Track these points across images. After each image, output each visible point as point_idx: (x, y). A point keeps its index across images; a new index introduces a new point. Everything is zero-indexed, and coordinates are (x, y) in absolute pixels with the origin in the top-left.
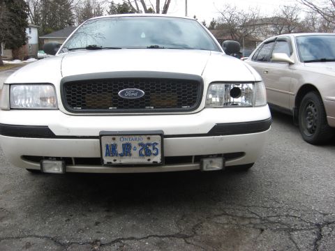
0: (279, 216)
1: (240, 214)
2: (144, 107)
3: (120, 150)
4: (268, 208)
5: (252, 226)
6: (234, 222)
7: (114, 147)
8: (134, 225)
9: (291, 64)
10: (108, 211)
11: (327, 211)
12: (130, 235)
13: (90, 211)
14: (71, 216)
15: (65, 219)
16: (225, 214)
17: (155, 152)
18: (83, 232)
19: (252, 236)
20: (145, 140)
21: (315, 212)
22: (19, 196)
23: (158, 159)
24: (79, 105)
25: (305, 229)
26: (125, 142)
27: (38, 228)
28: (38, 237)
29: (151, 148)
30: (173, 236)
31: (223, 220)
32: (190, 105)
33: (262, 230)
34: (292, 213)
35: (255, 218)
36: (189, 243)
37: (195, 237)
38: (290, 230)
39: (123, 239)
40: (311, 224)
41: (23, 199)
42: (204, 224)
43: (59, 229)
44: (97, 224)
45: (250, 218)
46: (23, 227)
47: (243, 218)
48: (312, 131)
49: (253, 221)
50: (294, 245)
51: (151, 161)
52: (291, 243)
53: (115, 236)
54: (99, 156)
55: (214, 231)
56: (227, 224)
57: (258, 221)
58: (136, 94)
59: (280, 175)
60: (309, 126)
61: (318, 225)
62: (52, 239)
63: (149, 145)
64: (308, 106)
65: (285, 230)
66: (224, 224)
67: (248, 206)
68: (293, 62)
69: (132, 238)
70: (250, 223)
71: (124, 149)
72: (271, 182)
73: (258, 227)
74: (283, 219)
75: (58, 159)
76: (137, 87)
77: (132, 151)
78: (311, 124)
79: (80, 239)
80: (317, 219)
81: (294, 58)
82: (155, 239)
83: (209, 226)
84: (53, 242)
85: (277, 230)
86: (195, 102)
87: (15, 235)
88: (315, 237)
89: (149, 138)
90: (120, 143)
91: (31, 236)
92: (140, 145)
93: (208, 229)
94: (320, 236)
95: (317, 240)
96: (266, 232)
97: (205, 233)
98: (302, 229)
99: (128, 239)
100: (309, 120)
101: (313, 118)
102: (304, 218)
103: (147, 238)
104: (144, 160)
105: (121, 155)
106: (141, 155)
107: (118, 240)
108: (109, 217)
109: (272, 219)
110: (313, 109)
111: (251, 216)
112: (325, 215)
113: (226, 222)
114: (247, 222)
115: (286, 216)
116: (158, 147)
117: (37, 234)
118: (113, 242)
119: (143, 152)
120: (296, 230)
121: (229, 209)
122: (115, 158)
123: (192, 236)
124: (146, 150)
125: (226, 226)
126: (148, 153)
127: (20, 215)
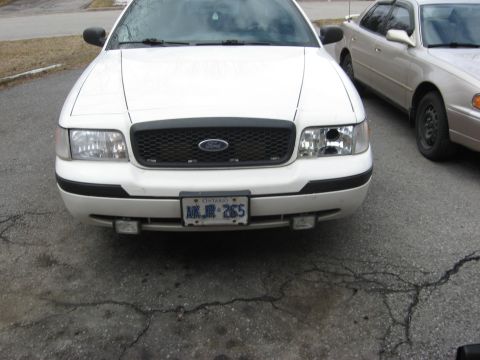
0: (375, 273)
1: (332, 270)
2: (227, 160)
3: (202, 211)
4: (364, 262)
5: (344, 285)
6: (325, 279)
7: (196, 209)
8: (217, 286)
9: (410, 46)
10: (187, 268)
11: (429, 268)
12: (214, 300)
13: (166, 268)
14: (147, 275)
15: (141, 279)
16: (316, 269)
17: (241, 213)
18: (164, 296)
19: (345, 298)
20: (230, 202)
21: (415, 270)
22: (80, 246)
23: (244, 220)
24: (153, 157)
25: (402, 291)
26: (208, 204)
27: (113, 291)
28: (116, 303)
29: (236, 209)
30: (260, 299)
31: (314, 276)
32: (280, 156)
33: (356, 291)
34: (390, 270)
35: (349, 276)
36: (277, 308)
37: (283, 300)
38: (385, 291)
39: (207, 304)
40: (410, 284)
41: (86, 251)
42: (293, 283)
43: (137, 293)
44: (177, 285)
45: (343, 275)
46: (96, 289)
47: (336, 275)
48: (430, 142)
49: (347, 279)
50: (387, 311)
51: (237, 223)
52: (384, 308)
53: (199, 301)
54: (179, 216)
55: (303, 292)
56: (318, 282)
57: (352, 279)
58: (219, 146)
59: (382, 214)
60: (428, 136)
61: (416, 286)
62: (133, 306)
63: (235, 206)
64: (427, 109)
65: (380, 291)
66: (314, 282)
67: (343, 259)
68: (413, 44)
69: (217, 303)
70: (344, 282)
71: (207, 211)
72: (370, 225)
73: (351, 286)
74: (380, 278)
75: (133, 219)
76: (219, 137)
77: (216, 213)
78: (429, 133)
79: (162, 305)
80: (417, 279)
81: (416, 39)
82: (241, 303)
83: (298, 285)
84: (133, 310)
85: (372, 290)
86: (285, 153)
87: (90, 300)
88: (411, 301)
89: (234, 200)
90: (202, 205)
91: (108, 302)
92: (225, 206)
93: (297, 288)
94: (416, 300)
95: (413, 305)
96: (359, 293)
97: (293, 294)
98: (398, 291)
99: (212, 304)
100: (429, 127)
101: (432, 127)
102: (402, 277)
103: (233, 301)
104: (230, 221)
105: (204, 217)
106: (225, 216)
107: (202, 307)
108: (188, 276)
109: (367, 277)
110: (433, 115)
111: (345, 272)
112: (425, 273)
113: (316, 279)
114: (339, 280)
115: (384, 273)
116: (245, 208)
117: (114, 299)
118: (198, 309)
119: (228, 214)
120: (392, 291)
121: (321, 262)
122: (197, 219)
123: (280, 299)
124: (231, 212)
125: (317, 285)
126: (234, 215)
127: (89, 273)
